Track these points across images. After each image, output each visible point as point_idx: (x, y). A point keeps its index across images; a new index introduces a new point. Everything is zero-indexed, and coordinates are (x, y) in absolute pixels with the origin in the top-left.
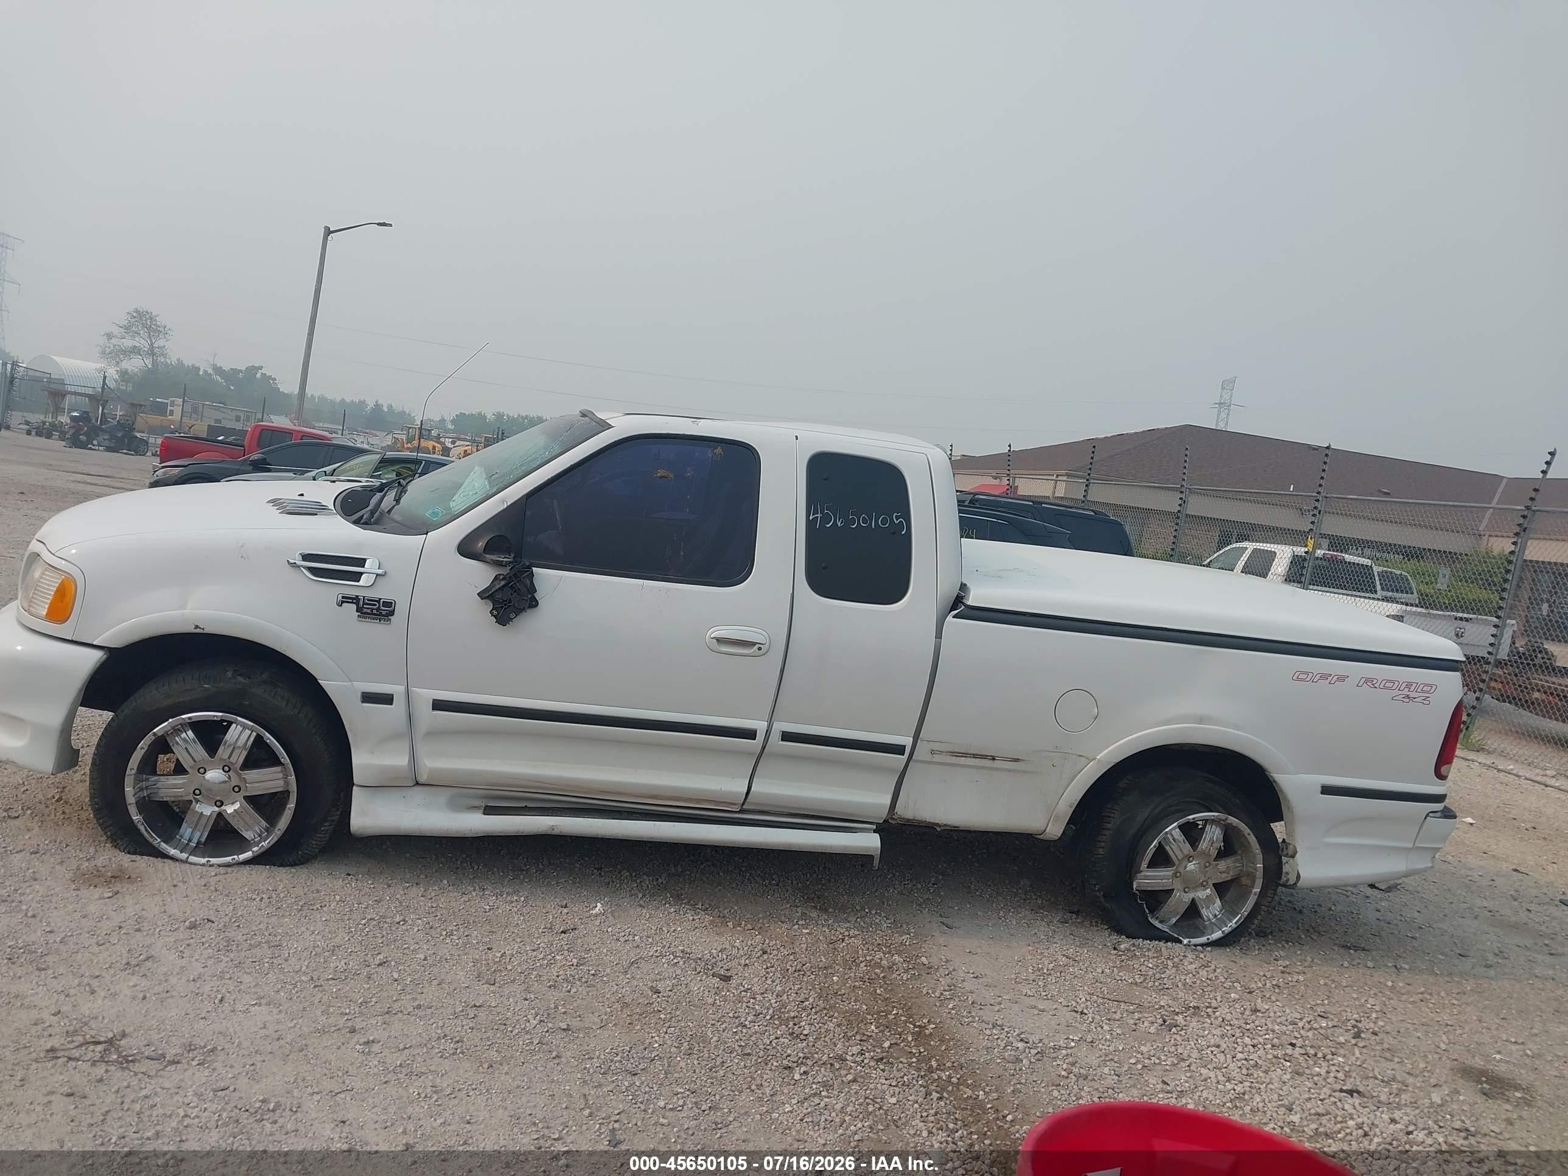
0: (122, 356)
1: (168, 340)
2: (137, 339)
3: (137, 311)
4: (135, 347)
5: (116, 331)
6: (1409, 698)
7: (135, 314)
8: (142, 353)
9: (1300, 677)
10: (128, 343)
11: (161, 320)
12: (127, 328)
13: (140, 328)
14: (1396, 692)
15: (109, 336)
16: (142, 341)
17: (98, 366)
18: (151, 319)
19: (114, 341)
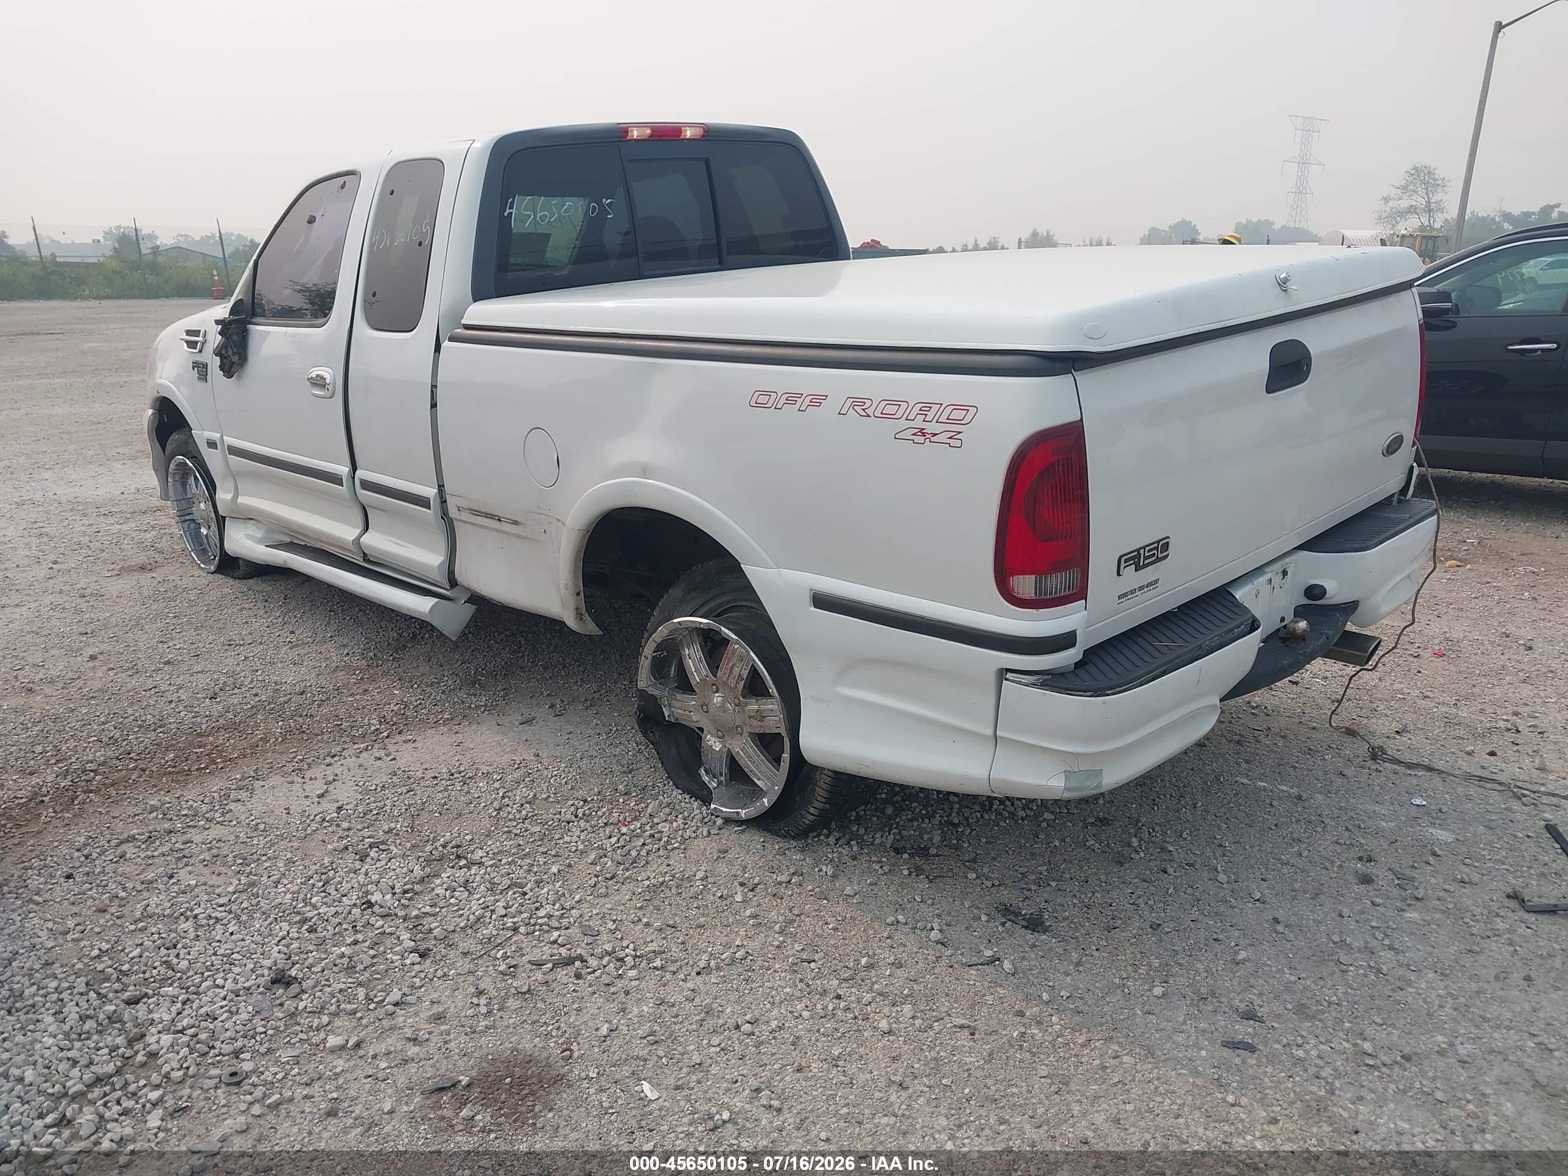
0: (1398, 218)
1: (1446, 193)
2: (1414, 198)
3: (1415, 168)
4: (1412, 206)
5: (1393, 192)
6: (924, 435)
7: (1413, 172)
8: (1418, 211)
9: (762, 401)
10: (1405, 204)
11: (1439, 173)
12: (1404, 188)
13: (1418, 185)
14: (903, 424)
15: (1386, 200)
16: (1420, 199)
17: (1374, 232)
18: (1429, 173)
19: (1390, 204)
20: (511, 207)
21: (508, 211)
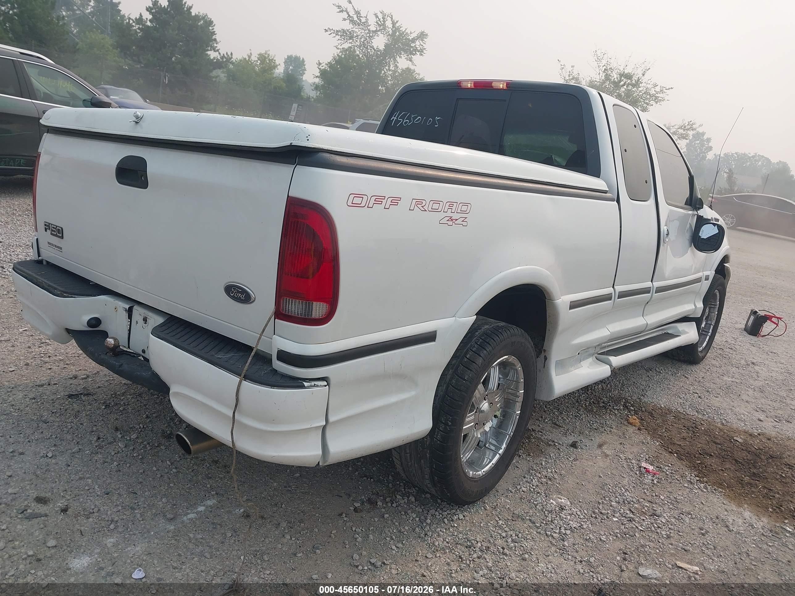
20: (395, 117)
21: (393, 118)
